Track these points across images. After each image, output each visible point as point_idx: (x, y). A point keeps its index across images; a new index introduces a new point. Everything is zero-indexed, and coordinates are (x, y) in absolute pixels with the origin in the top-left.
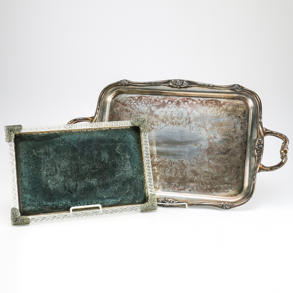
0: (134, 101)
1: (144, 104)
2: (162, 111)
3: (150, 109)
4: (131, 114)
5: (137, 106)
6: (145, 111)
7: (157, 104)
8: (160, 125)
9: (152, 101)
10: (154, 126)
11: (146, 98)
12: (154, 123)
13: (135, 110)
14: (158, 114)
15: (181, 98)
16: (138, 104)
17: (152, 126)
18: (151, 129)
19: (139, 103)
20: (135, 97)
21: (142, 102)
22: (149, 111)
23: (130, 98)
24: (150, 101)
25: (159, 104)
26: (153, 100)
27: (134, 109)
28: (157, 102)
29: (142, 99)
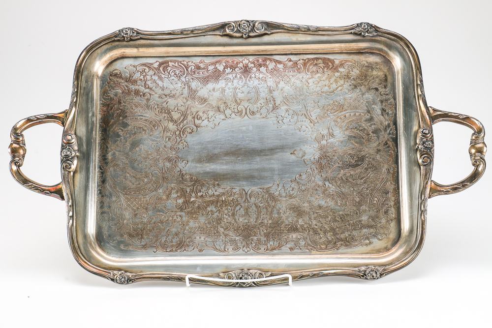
0: (151, 72)
1: (173, 78)
2: (214, 90)
3: (189, 87)
4: (148, 100)
5: (160, 83)
6: (178, 92)
7: (201, 75)
8: (212, 119)
9: (190, 69)
10: (200, 121)
11: (176, 65)
12: (201, 114)
13: (156, 90)
14: (206, 96)
15: (251, 58)
16: (160, 78)
17: (197, 122)
18: (195, 128)
19: (163, 76)
20: (152, 64)
21: (169, 73)
22: (186, 91)
23: (141, 67)
24: (187, 70)
25: (206, 74)
26: (193, 68)
27: (154, 88)
28: (201, 71)
29: (168, 66)
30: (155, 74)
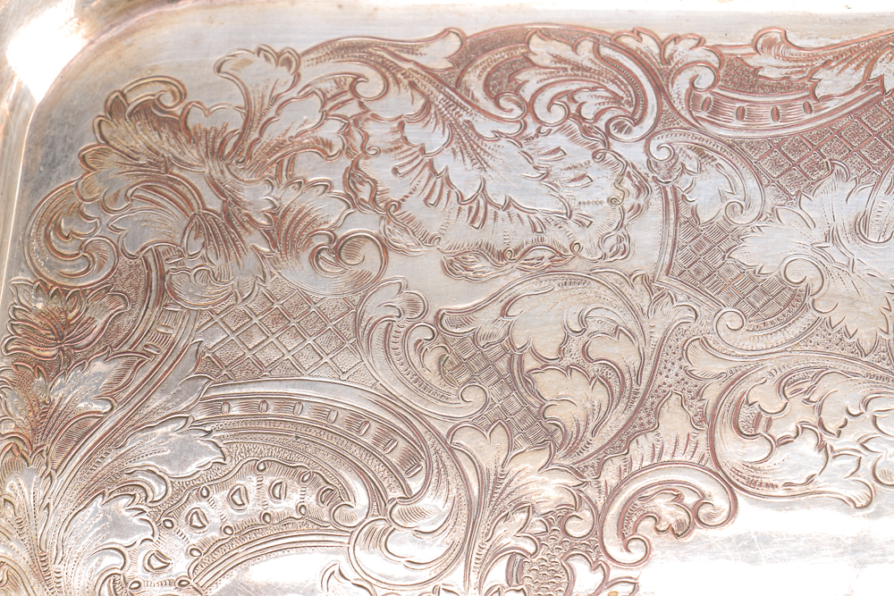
0: (402, 102)
1: (559, 140)
2: (860, 227)
3: (675, 202)
4: (365, 285)
5: (463, 175)
6: (586, 238)
7: (768, 128)
8: (848, 440)
9: (680, 86)
10: (754, 450)
11: (585, 54)
13: (432, 221)
14: (802, 272)
16: (466, 142)
17: (734, 451)
18: (720, 501)
19: (485, 127)
20: (412, 50)
21: (529, 107)
22: (648, 236)
23: (331, 67)
24: (660, 90)
25: (801, 122)
26: (706, 79)
27: (414, 206)
28: (763, 103)
29: (528, 62)
30: (427, 107)
